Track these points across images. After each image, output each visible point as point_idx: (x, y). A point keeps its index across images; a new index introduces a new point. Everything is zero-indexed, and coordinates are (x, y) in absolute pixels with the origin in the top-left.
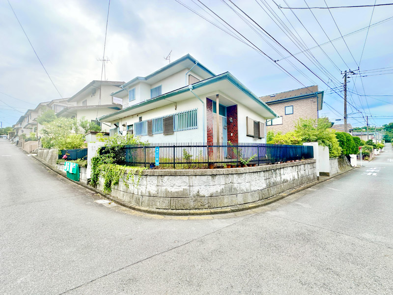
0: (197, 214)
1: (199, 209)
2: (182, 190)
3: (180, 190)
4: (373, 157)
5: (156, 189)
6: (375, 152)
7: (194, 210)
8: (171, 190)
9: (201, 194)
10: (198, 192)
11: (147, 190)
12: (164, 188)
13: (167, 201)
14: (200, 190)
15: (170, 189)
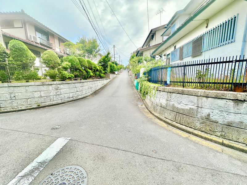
0: (202, 137)
1: (206, 133)
2: (189, 109)
3: (186, 108)
5: (166, 103)
7: (200, 132)
8: (178, 106)
9: (213, 118)
10: (209, 115)
11: (160, 102)
12: (172, 103)
13: (173, 114)
14: (211, 113)
15: (176, 105)
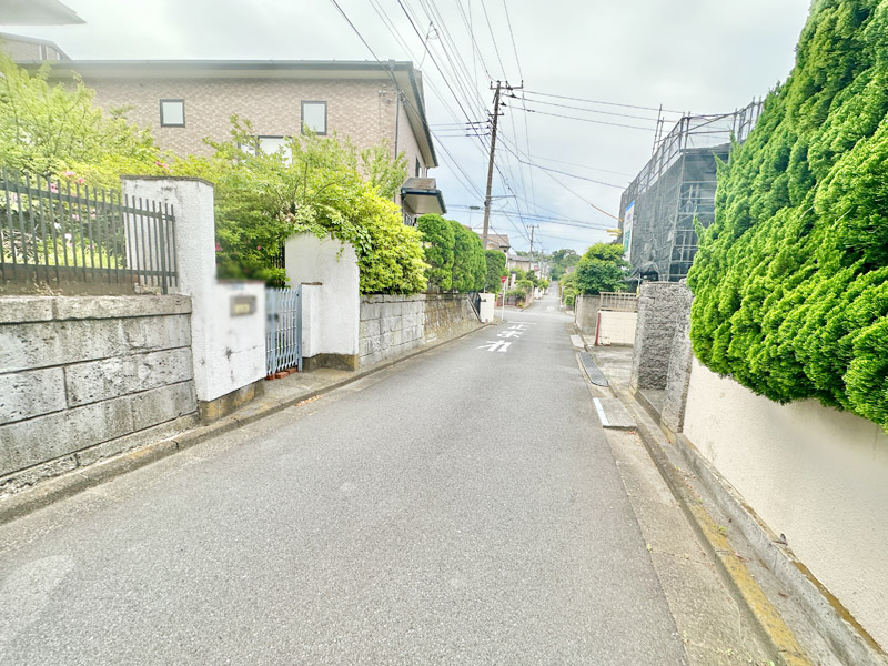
4: (531, 301)
6: (537, 293)
